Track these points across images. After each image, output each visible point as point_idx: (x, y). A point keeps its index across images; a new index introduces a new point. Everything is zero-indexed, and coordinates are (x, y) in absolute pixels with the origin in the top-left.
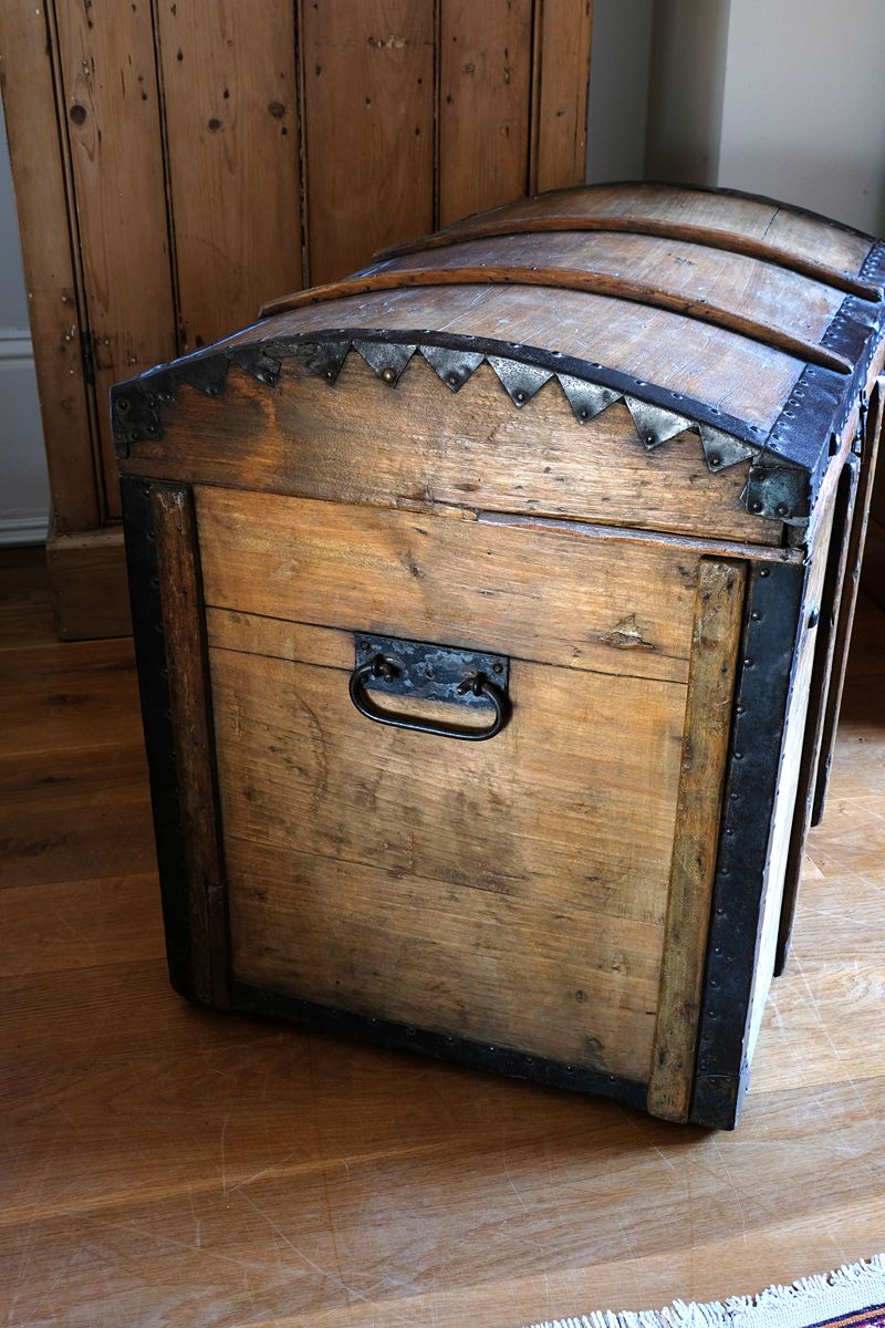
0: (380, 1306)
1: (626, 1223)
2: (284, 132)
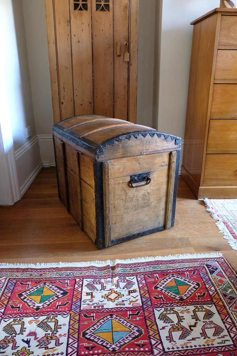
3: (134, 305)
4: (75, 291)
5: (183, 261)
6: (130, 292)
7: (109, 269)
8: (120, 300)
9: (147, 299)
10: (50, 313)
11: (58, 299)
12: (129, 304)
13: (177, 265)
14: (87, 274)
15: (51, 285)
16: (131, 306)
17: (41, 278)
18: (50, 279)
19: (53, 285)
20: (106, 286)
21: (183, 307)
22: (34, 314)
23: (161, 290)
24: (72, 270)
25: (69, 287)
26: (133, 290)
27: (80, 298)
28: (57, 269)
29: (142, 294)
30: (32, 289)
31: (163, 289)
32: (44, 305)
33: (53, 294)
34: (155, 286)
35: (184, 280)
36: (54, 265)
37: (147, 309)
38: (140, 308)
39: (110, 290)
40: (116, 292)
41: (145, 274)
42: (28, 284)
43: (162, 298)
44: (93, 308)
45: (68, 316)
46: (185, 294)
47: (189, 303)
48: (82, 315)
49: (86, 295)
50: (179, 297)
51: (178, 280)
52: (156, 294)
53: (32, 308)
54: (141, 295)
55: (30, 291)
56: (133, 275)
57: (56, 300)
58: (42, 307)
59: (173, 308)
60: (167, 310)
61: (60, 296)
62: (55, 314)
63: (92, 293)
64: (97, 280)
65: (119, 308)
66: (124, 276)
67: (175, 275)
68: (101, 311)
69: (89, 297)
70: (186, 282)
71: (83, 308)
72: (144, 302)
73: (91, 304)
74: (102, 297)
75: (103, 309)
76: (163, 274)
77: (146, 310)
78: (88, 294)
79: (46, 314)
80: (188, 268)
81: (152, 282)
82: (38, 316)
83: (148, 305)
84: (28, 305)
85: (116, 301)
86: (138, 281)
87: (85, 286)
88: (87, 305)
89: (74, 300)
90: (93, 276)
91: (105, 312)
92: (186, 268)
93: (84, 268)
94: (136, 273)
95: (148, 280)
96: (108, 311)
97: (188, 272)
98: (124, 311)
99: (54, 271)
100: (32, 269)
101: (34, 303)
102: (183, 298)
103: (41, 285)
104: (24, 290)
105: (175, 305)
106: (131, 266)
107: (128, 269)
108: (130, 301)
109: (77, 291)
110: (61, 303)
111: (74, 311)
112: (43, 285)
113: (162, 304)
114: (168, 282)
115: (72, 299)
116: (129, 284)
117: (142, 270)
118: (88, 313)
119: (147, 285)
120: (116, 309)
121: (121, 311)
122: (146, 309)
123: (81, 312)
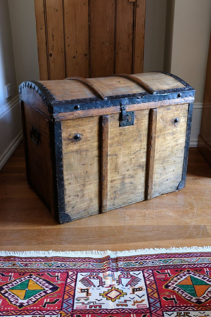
0: (60, 246)
1: (106, 240)
2: (87, 59)
3: (139, 306)
4: (67, 287)
5: (202, 255)
6: (134, 291)
7: (109, 260)
8: (122, 299)
9: (156, 300)
10: (36, 312)
11: (46, 295)
12: (132, 305)
13: (194, 259)
14: (82, 267)
15: (38, 278)
16: (135, 307)
17: (26, 269)
18: (37, 270)
19: (40, 278)
20: (105, 282)
21: (200, 312)
22: (16, 312)
23: (173, 288)
24: (64, 260)
25: (60, 281)
26: (139, 288)
27: (73, 294)
28: (46, 259)
29: (150, 294)
30: (15, 282)
31: (176, 287)
32: (29, 302)
33: (40, 288)
34: (166, 284)
35: (202, 278)
36: (42, 254)
37: (156, 312)
38: (146, 310)
39: (110, 286)
40: (117, 289)
41: (153, 268)
42: (10, 276)
43: (174, 299)
44: (88, 308)
45: (58, 316)
46: (203, 296)
47: (208, 308)
48: (75, 316)
49: (80, 291)
50: (196, 299)
51: (195, 278)
52: (167, 293)
53: (15, 304)
54: (148, 294)
55: (12, 284)
56: (138, 269)
57: (44, 296)
58: (27, 304)
59: (187, 313)
60: (180, 314)
61: (48, 292)
62: (42, 314)
63: (88, 290)
64: (95, 273)
65: (120, 310)
66: (127, 271)
67: (191, 272)
68: (98, 312)
69: (84, 294)
70: (205, 281)
71: (76, 308)
72: (151, 303)
73: (86, 302)
74: (100, 295)
75: (101, 309)
76: (176, 269)
77: (154, 313)
78: (82, 291)
79: (31, 313)
80: (208, 264)
81: (162, 278)
82: (22, 315)
83: (157, 307)
84: (10, 301)
85: (117, 301)
86: (144, 278)
87: (80, 281)
88: (81, 304)
89: (66, 297)
90: (89, 269)
91: (103, 313)
92: (206, 264)
93: (79, 258)
94: (143, 267)
95: (158, 277)
96: (107, 312)
97: (207, 269)
98: (127, 313)
99: (41, 261)
100: (15, 257)
101: (17, 299)
102: (201, 301)
103: (26, 277)
104: (5, 283)
105: (190, 309)
106: (136, 258)
107: (133, 262)
108: (134, 301)
109: (69, 286)
110: (50, 300)
111: (65, 311)
112: (28, 278)
113: (174, 307)
114: (182, 279)
115: (64, 295)
116: (134, 280)
117: (150, 264)
118: (82, 313)
119: (156, 283)
120: (116, 310)
121: (123, 312)
122: (154, 311)
123: (74, 312)
